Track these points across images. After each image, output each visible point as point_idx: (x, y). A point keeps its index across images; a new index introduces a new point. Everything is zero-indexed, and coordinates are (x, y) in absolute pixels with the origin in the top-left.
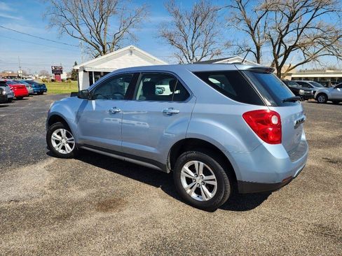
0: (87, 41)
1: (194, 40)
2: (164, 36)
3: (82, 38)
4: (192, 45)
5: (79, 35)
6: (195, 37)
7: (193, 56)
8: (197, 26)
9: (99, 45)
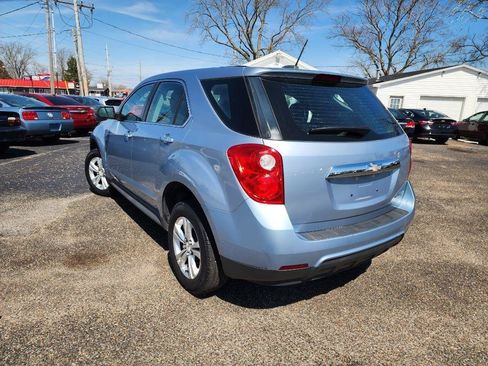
0: (234, 48)
1: (393, 39)
2: (345, 35)
3: (229, 44)
4: (389, 48)
5: (225, 41)
6: (396, 33)
7: (390, 65)
8: (401, 15)
9: (250, 53)
